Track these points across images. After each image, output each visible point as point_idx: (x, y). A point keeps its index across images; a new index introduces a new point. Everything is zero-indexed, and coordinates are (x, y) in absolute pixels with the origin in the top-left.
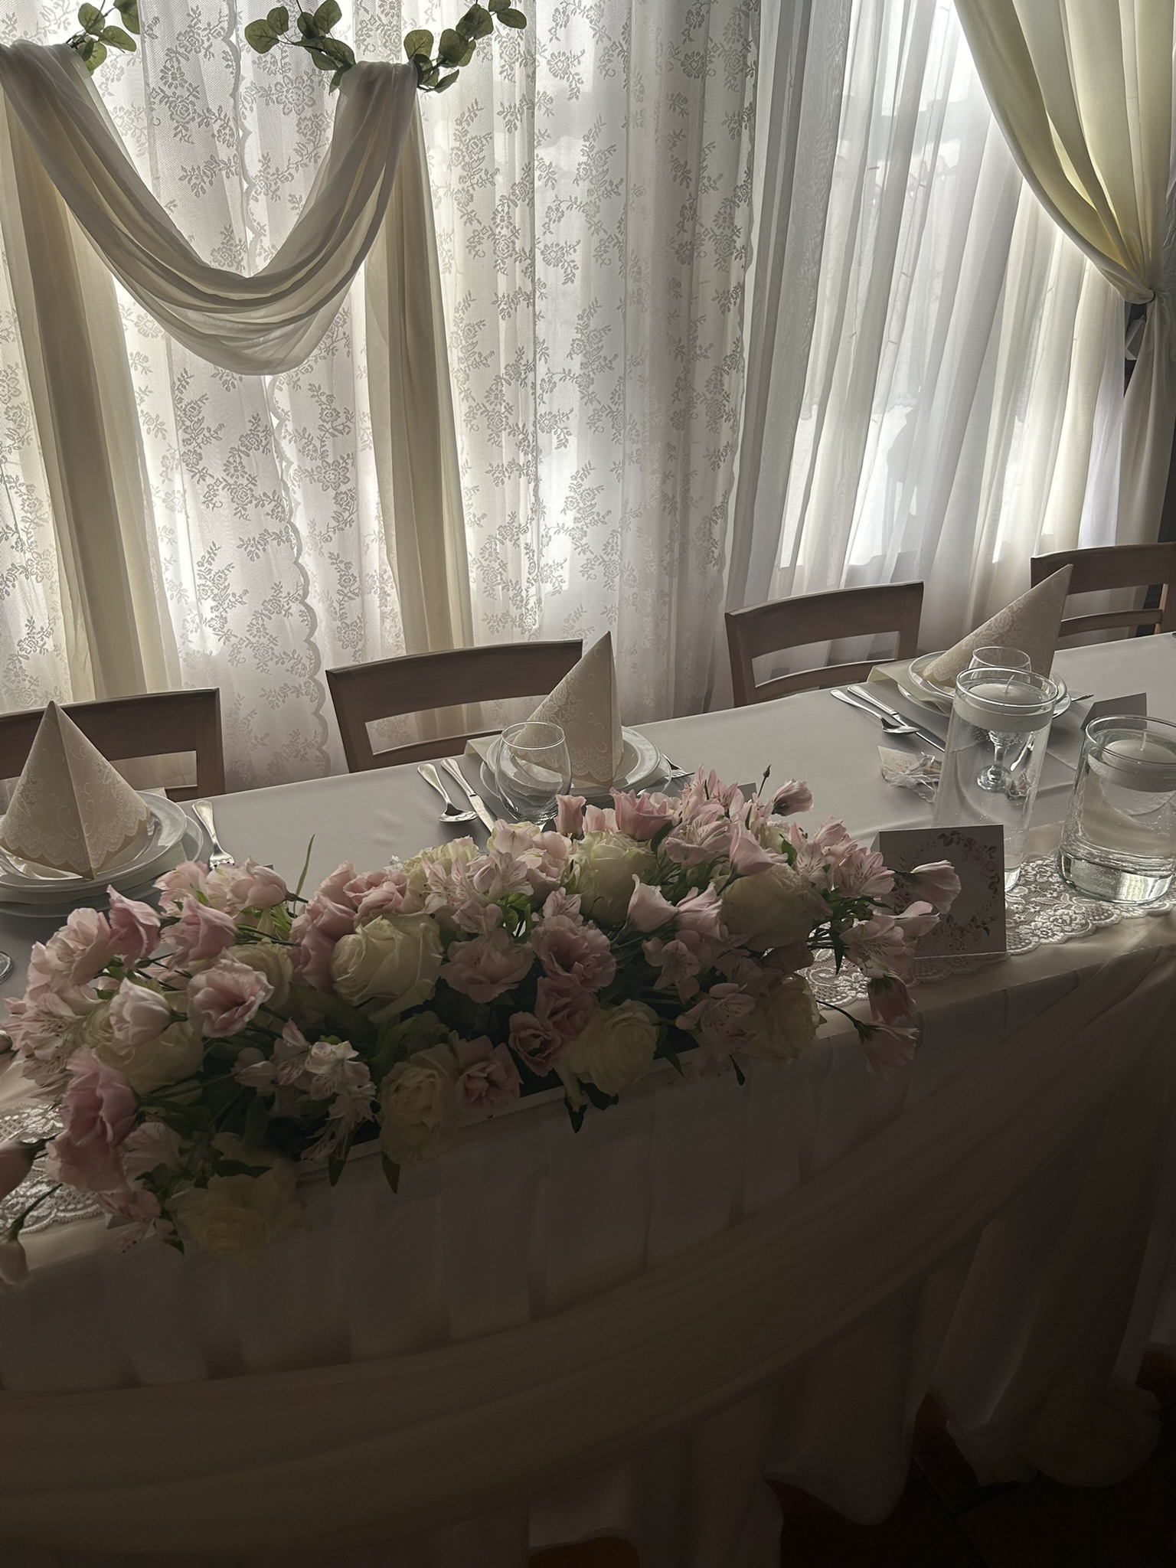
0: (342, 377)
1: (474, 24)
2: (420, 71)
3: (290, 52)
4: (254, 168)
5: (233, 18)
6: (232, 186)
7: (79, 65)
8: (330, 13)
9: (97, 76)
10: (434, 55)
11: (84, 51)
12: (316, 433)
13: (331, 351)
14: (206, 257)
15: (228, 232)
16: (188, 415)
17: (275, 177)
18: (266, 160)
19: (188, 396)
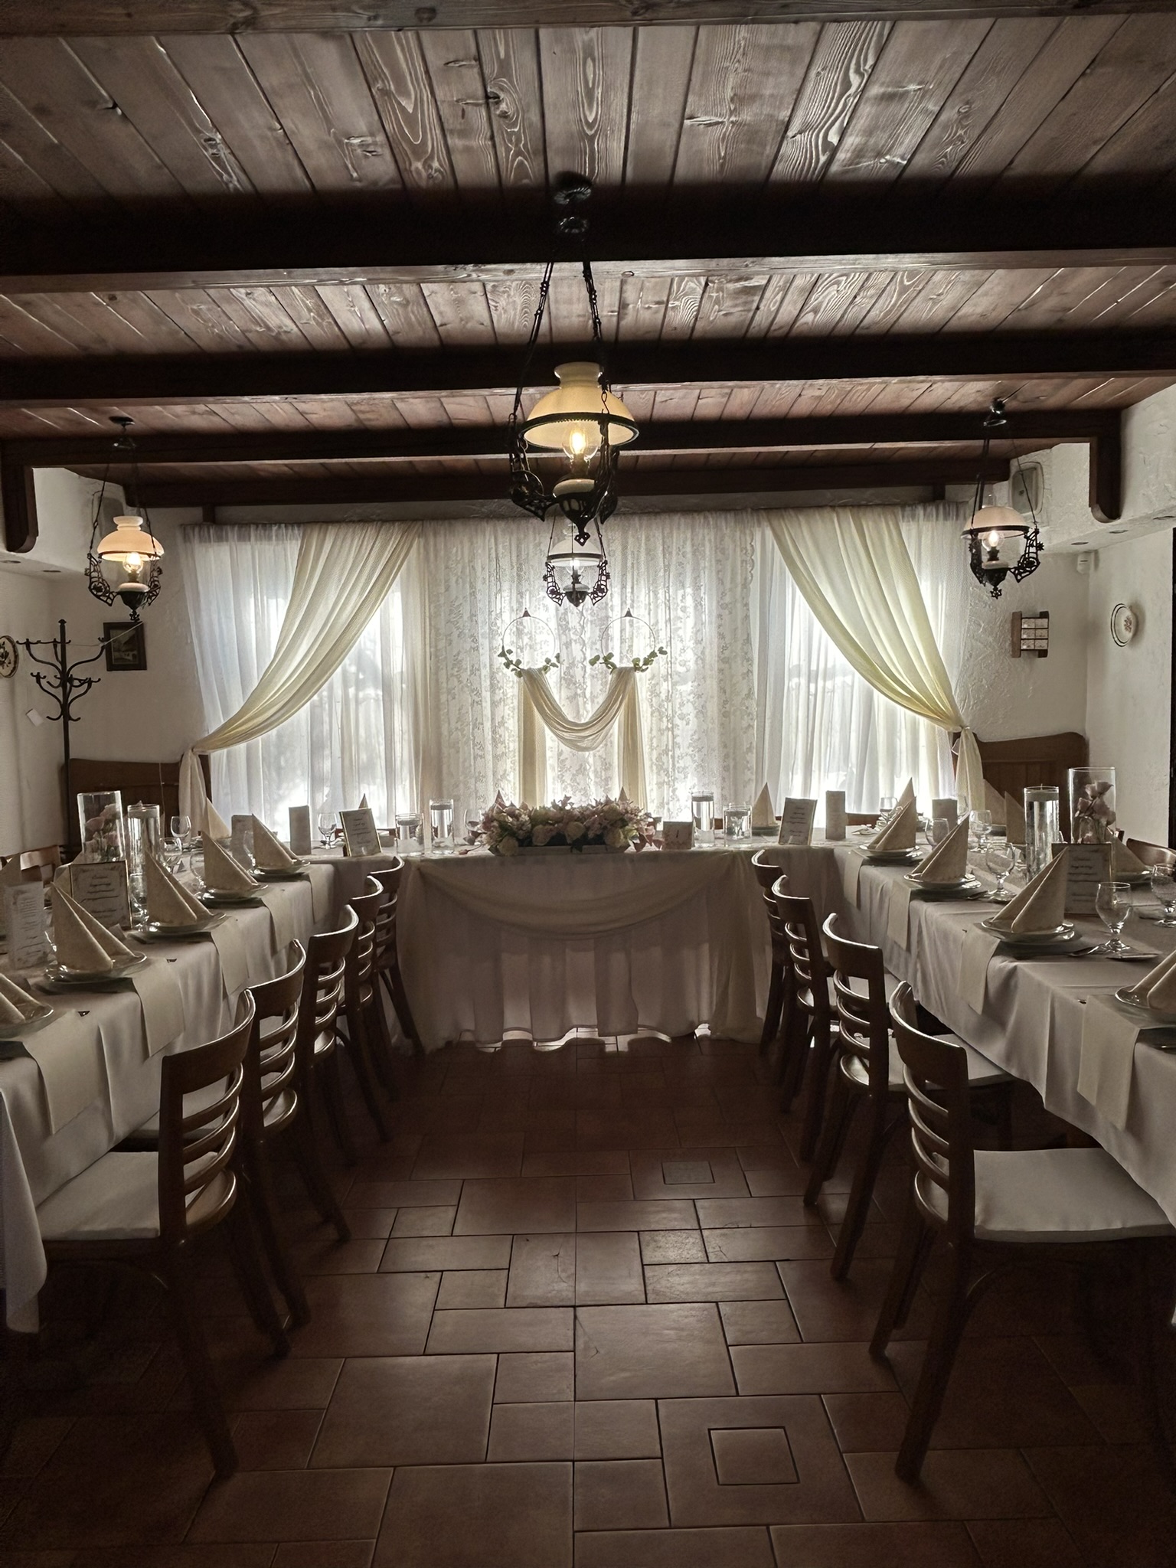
0: (609, 754)
1: (653, 654)
2: (636, 668)
3: (600, 666)
4: (588, 695)
5: (585, 659)
6: (581, 700)
7: (543, 672)
8: (611, 655)
9: (548, 675)
10: (641, 664)
11: (545, 669)
12: (599, 770)
13: (606, 745)
14: (570, 718)
15: (578, 712)
16: (561, 762)
17: (593, 698)
18: (591, 693)
19: (561, 758)
